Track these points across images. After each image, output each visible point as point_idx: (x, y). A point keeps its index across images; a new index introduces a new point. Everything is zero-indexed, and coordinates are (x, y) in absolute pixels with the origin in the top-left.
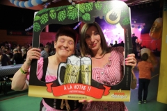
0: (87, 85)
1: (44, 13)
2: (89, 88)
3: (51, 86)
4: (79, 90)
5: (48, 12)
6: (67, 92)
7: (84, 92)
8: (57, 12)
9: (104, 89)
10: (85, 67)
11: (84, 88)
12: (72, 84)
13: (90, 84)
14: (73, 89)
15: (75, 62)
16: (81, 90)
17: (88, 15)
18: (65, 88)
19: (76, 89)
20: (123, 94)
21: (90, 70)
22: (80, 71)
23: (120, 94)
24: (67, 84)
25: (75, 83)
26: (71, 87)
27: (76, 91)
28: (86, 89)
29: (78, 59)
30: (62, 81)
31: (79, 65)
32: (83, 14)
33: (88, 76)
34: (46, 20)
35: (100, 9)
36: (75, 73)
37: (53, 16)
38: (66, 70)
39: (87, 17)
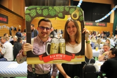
0: (63, 54)
1: (33, 9)
2: (64, 56)
3: (42, 57)
4: (59, 57)
5: (36, 9)
6: (52, 59)
7: (61, 58)
8: (42, 10)
9: (72, 55)
11: (61, 56)
12: (55, 54)
14: (56, 57)
15: (56, 41)
18: (51, 57)
22: (59, 47)
25: (57, 54)
26: (54, 56)
27: (57, 58)
30: (49, 53)
31: (58, 43)
32: (59, 13)
33: (63, 49)
34: (35, 14)
35: (68, 11)
36: (56, 48)
37: (40, 12)
38: (51, 46)
39: (61, 15)
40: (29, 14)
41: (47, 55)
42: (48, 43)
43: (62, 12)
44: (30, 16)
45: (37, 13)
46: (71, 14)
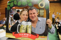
0: (29, 34)
1: (12, 2)
3: (15, 33)
4: (26, 36)
5: (13, 2)
7: (28, 37)
9: (37, 35)
10: (29, 26)
11: (28, 35)
14: (23, 35)
18: (20, 35)
19: (25, 35)
20: (44, 38)
21: (31, 27)
22: (26, 28)
23: (43, 37)
24: (21, 33)
25: (24, 33)
27: (25, 36)
29: (26, 22)
30: (19, 32)
31: (26, 25)
33: (30, 30)
36: (24, 29)
38: (21, 27)
39: (30, 4)
41: (17, 33)
42: (19, 25)
45: (14, 4)
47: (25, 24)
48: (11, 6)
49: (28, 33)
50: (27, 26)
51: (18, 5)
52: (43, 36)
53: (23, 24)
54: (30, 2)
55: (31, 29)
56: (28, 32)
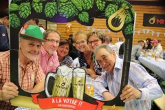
0: (79, 100)
2: (81, 103)
3: (38, 97)
4: (69, 104)
7: (74, 107)
8: (44, 3)
10: (78, 79)
11: (74, 102)
12: (62, 98)
13: (82, 98)
15: (66, 73)
16: (71, 104)
17: (86, 14)
18: (53, 101)
19: (66, 104)
21: (83, 83)
22: (72, 84)
25: (65, 97)
26: (60, 101)
28: (78, 103)
29: (71, 70)
30: (50, 93)
31: (71, 77)
32: (80, 12)
33: (80, 90)
34: (28, 13)
35: (102, 9)
36: (65, 86)
37: (38, 8)
38: (56, 81)
39: (84, 17)
40: (16, 12)
41: (46, 97)
42: (50, 75)
43: (87, 11)
44: (19, 16)
45: (32, 10)
46: (107, 18)
47: (68, 75)
48: (22, 15)
49: (76, 99)
50: (73, 80)
51: (48, 14)
52: (114, 106)
53: (63, 74)
54: (83, 10)
55: (83, 87)
56: (74, 96)
